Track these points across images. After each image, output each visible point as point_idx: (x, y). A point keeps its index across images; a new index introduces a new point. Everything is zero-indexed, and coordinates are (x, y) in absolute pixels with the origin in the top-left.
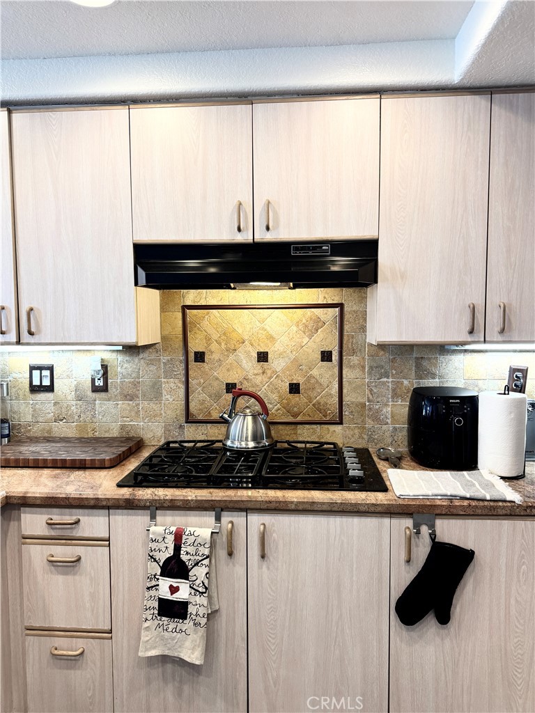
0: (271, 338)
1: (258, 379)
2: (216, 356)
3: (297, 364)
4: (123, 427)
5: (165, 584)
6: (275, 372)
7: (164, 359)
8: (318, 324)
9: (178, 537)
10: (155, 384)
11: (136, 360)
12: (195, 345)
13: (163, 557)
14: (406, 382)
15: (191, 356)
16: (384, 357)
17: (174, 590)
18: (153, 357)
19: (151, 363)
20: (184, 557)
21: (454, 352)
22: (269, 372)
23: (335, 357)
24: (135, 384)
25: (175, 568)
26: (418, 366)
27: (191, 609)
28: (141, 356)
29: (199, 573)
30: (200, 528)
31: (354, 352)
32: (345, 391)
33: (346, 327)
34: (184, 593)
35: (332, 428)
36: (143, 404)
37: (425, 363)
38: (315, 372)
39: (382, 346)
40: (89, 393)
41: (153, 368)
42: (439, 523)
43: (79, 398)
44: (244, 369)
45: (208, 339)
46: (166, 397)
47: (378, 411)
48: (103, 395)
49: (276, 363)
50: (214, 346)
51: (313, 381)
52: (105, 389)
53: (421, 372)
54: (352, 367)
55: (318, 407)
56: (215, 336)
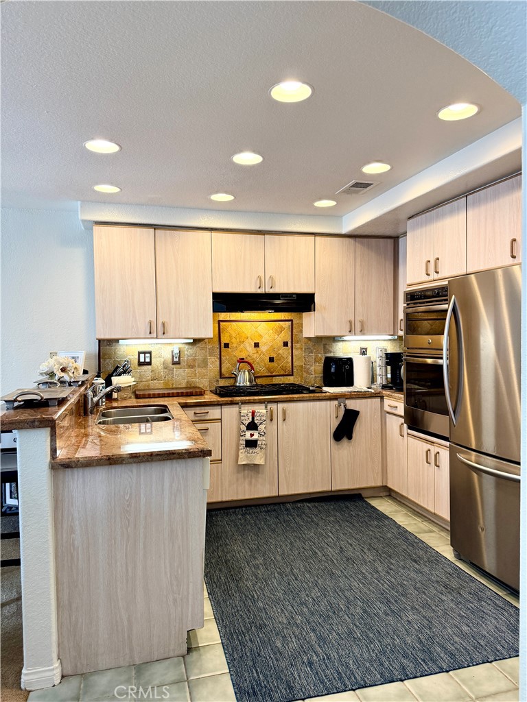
0: (261, 336)
1: (255, 356)
2: (234, 345)
3: (272, 348)
4: (188, 382)
5: (248, 433)
6: (262, 352)
7: (209, 347)
8: (282, 329)
9: (253, 413)
10: (204, 359)
11: (195, 348)
12: (224, 340)
13: (247, 423)
14: (320, 355)
15: (223, 345)
16: (311, 344)
17: (252, 435)
18: (203, 346)
19: (202, 349)
20: (256, 422)
21: (339, 341)
22: (259, 352)
23: (289, 344)
24: (194, 360)
25: (252, 426)
26: (325, 348)
27: (259, 443)
28: (197, 346)
29: (261, 427)
30: (261, 410)
31: (298, 342)
32: (294, 360)
33: (294, 331)
34: (256, 437)
35: (289, 377)
36: (198, 370)
37: (327, 346)
38: (281, 352)
39: (309, 339)
40: (171, 365)
41: (203, 351)
42: (347, 402)
43: (165, 368)
44: (248, 351)
45: (231, 336)
46: (210, 366)
47: (308, 369)
48: (178, 366)
49: (263, 348)
50: (234, 340)
51: (280, 356)
52: (178, 363)
53: (326, 350)
54: (297, 349)
55: (283, 368)
56: (234, 335)
